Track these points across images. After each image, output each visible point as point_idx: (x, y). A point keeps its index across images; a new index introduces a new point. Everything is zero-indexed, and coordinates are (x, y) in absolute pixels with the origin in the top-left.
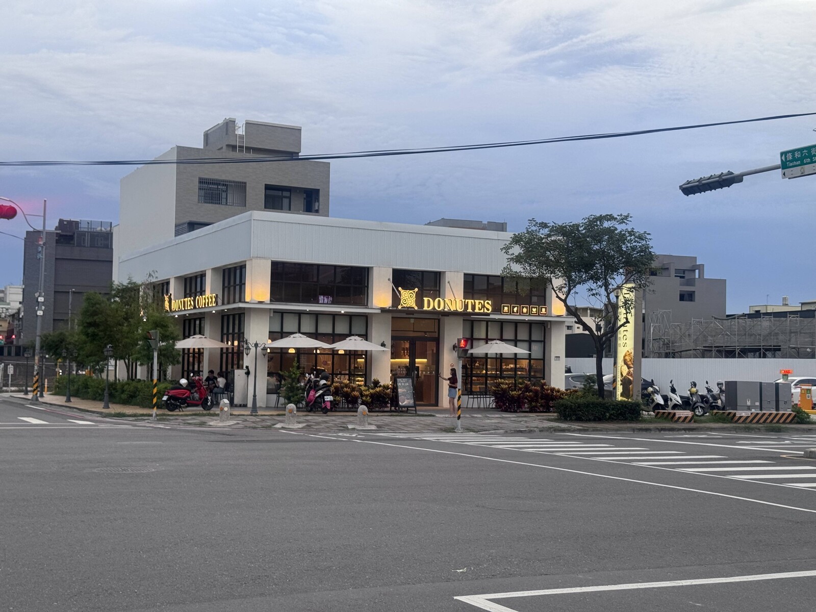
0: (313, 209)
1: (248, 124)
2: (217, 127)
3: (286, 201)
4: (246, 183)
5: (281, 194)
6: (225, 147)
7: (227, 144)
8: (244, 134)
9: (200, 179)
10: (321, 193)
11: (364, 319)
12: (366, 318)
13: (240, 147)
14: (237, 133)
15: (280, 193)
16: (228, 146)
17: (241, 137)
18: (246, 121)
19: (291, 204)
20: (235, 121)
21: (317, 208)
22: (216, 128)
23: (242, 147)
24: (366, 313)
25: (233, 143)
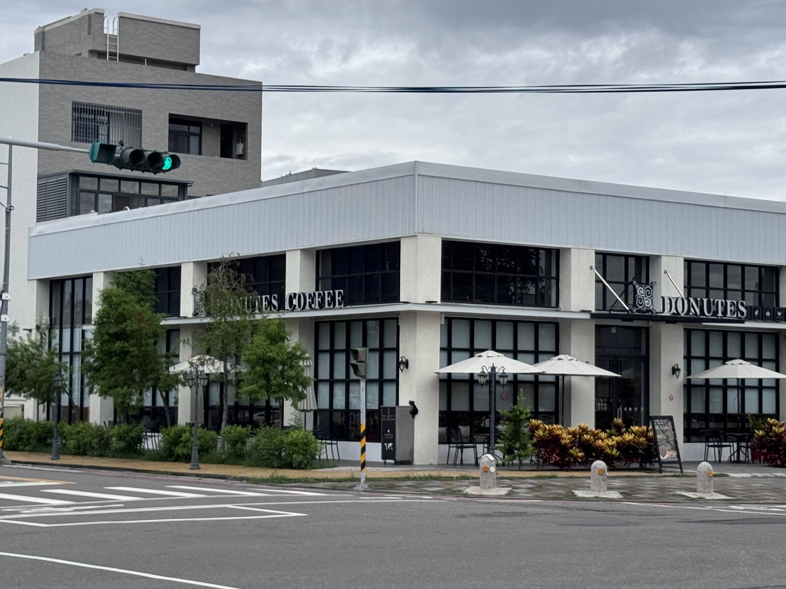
0: (234, 155)
1: (124, 20)
2: (66, 22)
3: (194, 141)
4: (141, 111)
5: (186, 130)
6: (85, 54)
7: (91, 48)
8: (116, 33)
9: (74, 103)
10: (250, 129)
11: (553, 327)
12: (556, 324)
13: (111, 54)
14: (105, 32)
15: (185, 128)
16: (92, 52)
17: (113, 38)
18: (118, 13)
19: (203, 145)
20: (103, 14)
21: (241, 152)
22: (62, 23)
23: (115, 54)
24: (556, 319)
25: (100, 48)
